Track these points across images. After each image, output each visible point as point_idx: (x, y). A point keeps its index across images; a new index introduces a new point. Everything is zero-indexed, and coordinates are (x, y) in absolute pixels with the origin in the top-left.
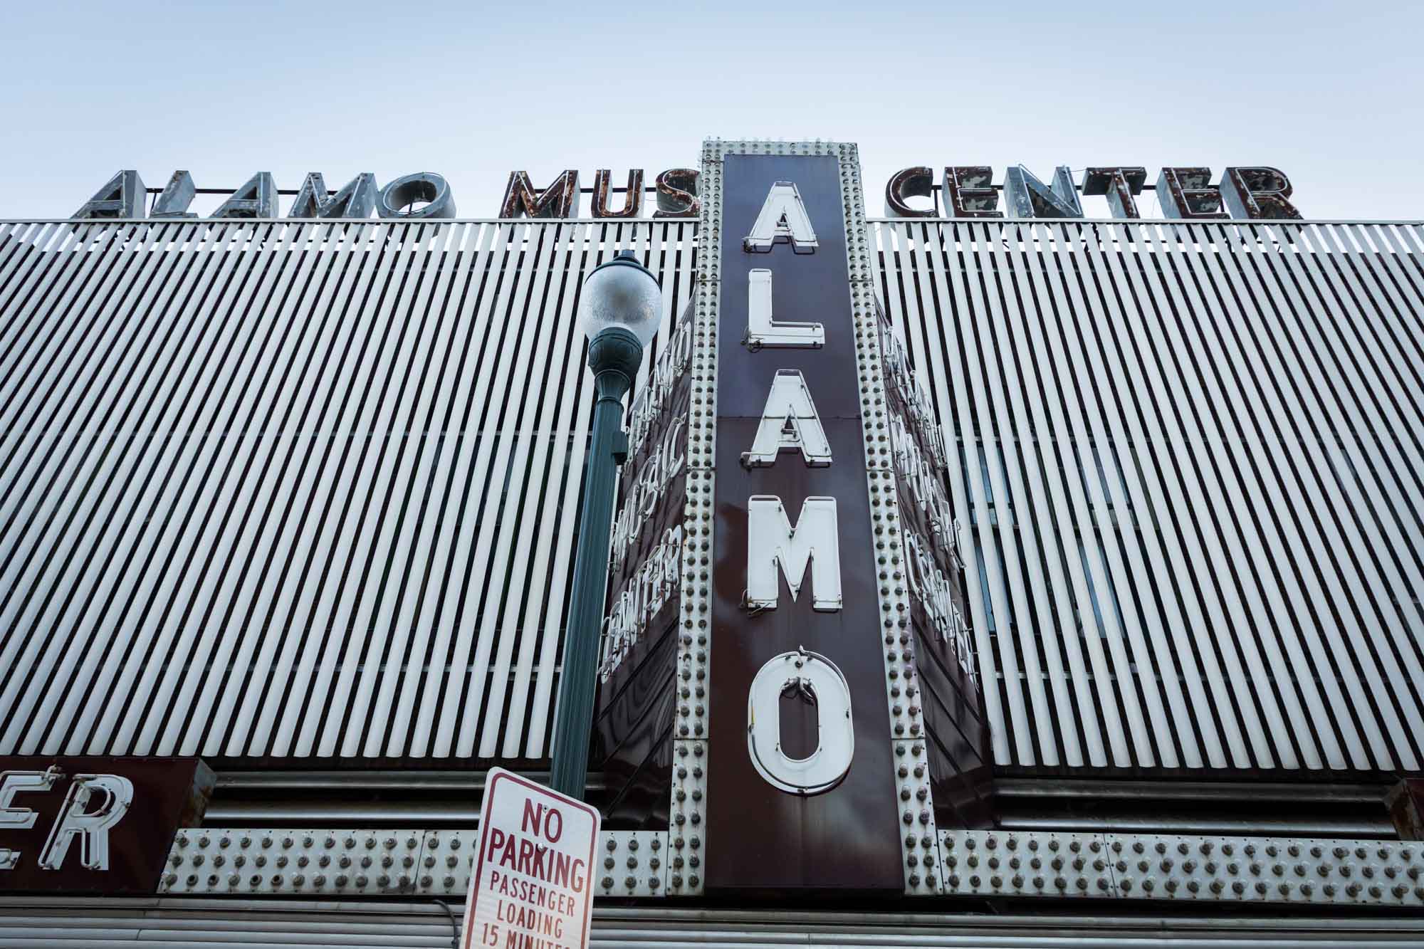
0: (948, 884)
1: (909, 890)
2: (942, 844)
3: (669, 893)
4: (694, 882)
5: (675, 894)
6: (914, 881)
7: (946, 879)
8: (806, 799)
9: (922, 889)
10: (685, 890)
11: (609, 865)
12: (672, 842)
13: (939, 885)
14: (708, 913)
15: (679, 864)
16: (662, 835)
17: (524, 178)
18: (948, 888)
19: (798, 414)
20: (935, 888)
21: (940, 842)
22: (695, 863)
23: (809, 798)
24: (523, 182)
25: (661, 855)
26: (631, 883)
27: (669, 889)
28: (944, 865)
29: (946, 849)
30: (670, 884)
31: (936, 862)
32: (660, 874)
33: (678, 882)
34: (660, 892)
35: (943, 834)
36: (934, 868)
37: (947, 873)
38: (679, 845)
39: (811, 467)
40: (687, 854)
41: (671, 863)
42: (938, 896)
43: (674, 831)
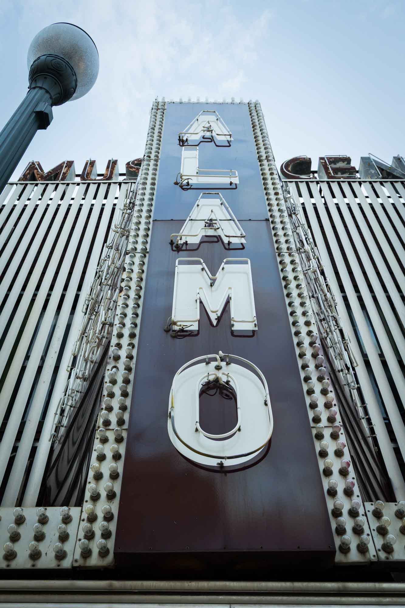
0: (382, 551)
1: (339, 557)
2: (370, 515)
3: (76, 565)
4: (104, 553)
5: (82, 565)
6: (345, 549)
7: (379, 546)
8: (226, 475)
9: (354, 556)
10: (94, 560)
11: (15, 538)
12: (85, 516)
13: (372, 552)
14: (117, 584)
15: (90, 536)
16: (74, 512)
17: (37, 165)
18: (383, 555)
19: (218, 218)
20: (367, 554)
21: (367, 513)
22: (106, 535)
23: (228, 474)
24: (37, 166)
25: (71, 529)
26: (35, 555)
27: (76, 561)
28: (375, 534)
29: (379, 536)
30: (78, 556)
31: (367, 530)
32: (68, 547)
33: (86, 553)
34: (67, 564)
35: (370, 507)
36: (364, 536)
37: (379, 542)
38: (92, 519)
39: (229, 249)
40: (98, 527)
41: (81, 535)
42: (372, 563)
43: (88, 506)
